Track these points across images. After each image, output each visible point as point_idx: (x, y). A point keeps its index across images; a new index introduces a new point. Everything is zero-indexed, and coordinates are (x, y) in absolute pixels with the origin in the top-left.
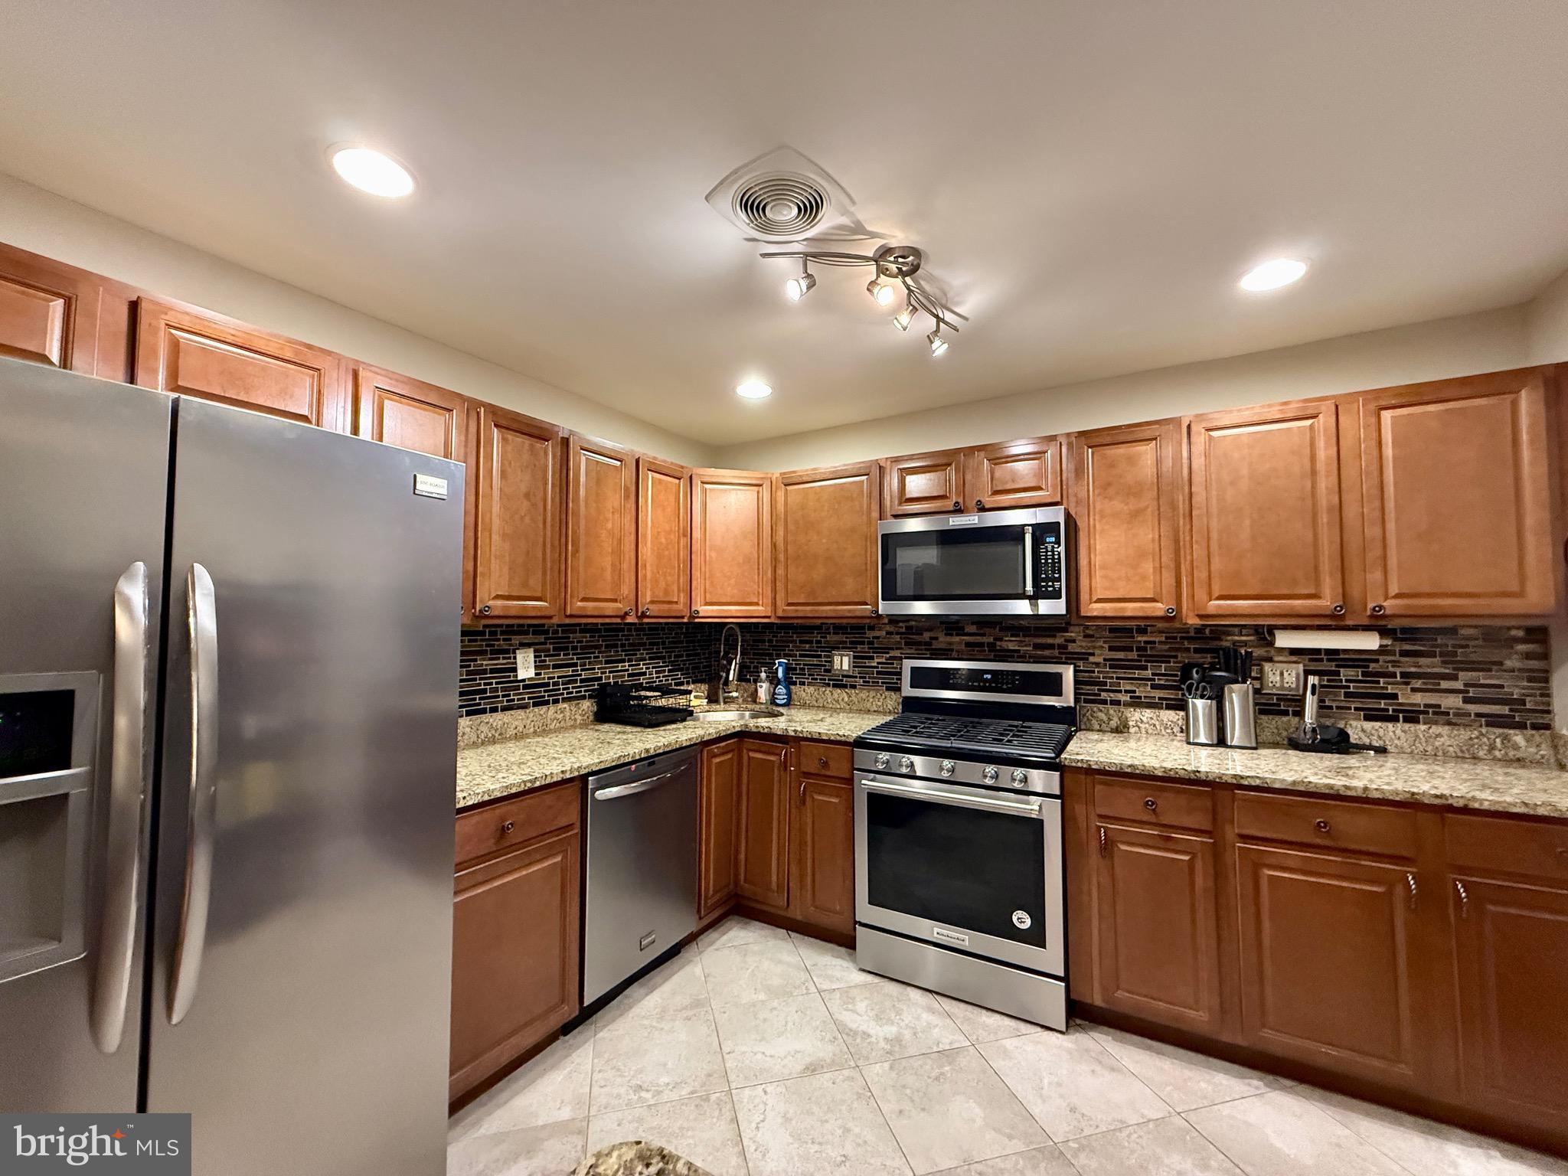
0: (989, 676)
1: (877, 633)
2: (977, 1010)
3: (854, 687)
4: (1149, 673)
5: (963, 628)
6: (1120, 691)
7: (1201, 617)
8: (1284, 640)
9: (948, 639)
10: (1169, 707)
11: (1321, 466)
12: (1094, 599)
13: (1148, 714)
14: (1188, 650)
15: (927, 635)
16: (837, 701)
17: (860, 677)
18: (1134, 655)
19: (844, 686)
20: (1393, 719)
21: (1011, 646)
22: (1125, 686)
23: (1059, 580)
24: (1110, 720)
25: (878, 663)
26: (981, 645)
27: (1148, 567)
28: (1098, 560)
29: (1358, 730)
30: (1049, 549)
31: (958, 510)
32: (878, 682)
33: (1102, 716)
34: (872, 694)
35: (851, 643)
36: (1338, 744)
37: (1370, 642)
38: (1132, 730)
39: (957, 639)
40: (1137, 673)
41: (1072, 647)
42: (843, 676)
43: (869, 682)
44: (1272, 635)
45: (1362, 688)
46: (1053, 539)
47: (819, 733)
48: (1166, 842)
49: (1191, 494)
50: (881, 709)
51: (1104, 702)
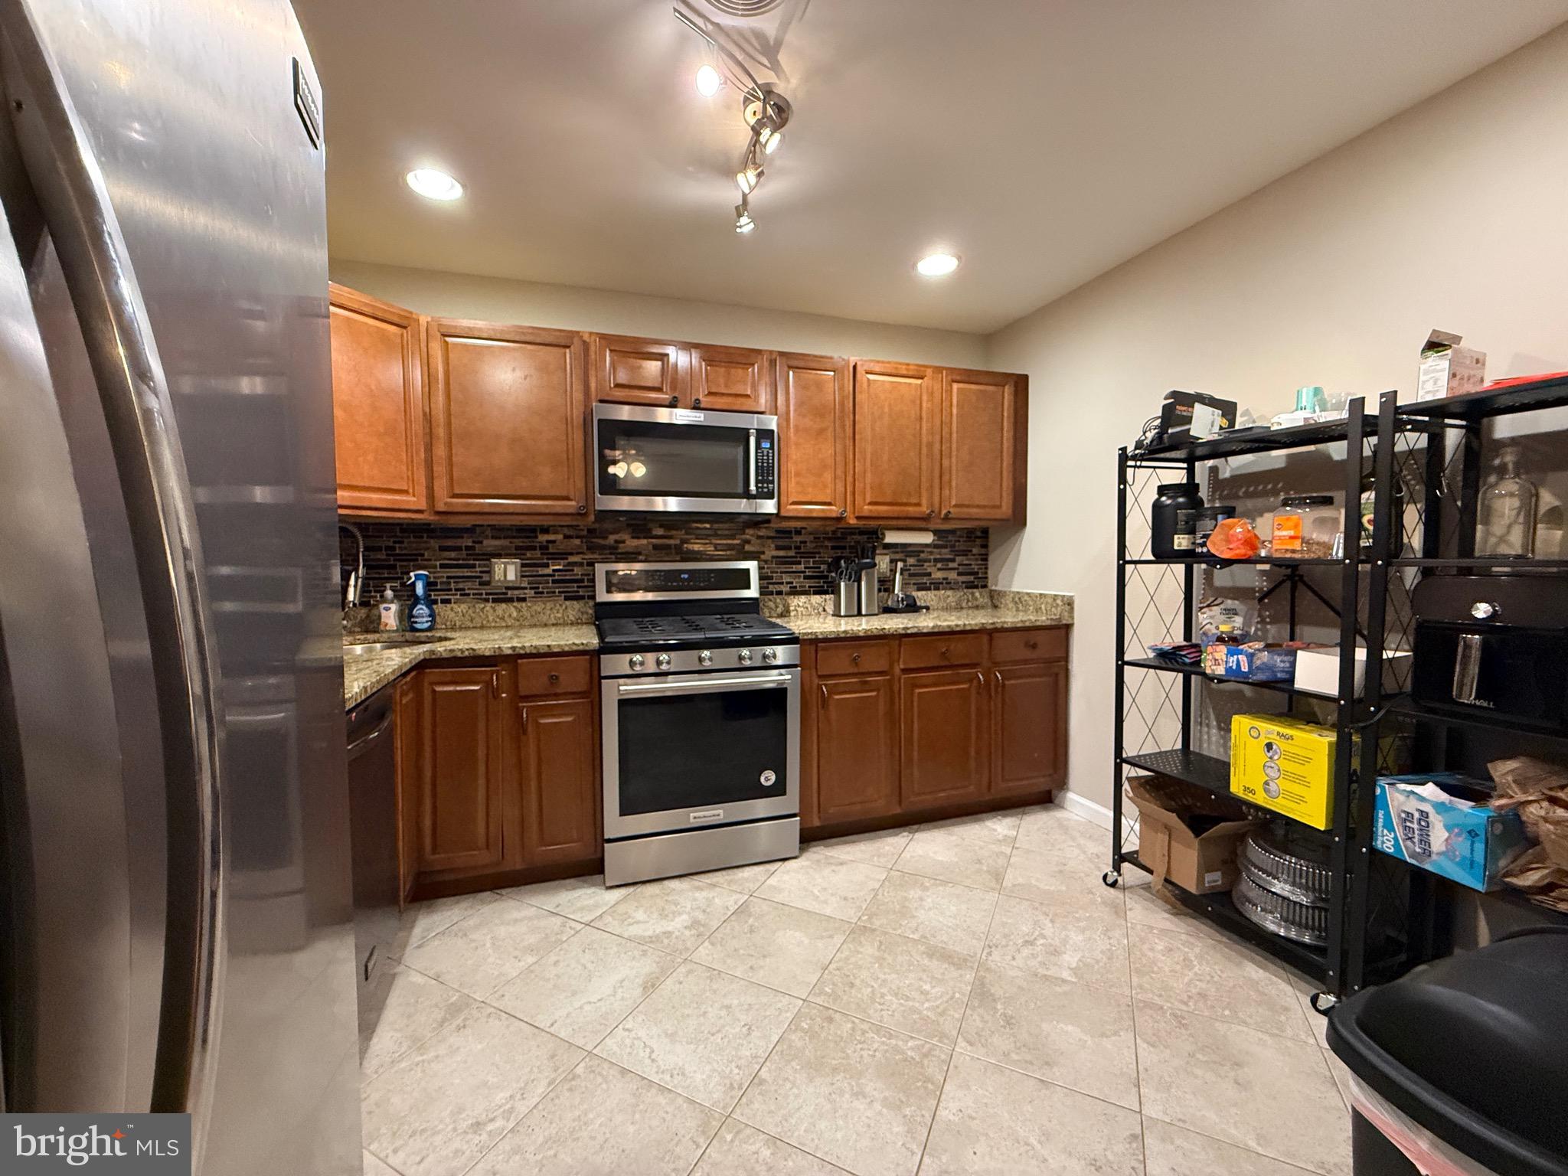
0: (686, 576)
1: (552, 537)
2: (730, 872)
3: (524, 600)
4: (801, 567)
5: (650, 530)
6: (782, 583)
7: (858, 518)
8: (891, 538)
9: (636, 542)
10: (815, 593)
11: (924, 415)
12: (790, 501)
13: (803, 599)
14: (827, 547)
15: (612, 538)
16: (503, 618)
17: (531, 588)
18: (792, 553)
19: (510, 600)
20: (929, 589)
21: (696, 547)
22: (786, 578)
23: (772, 482)
24: (777, 607)
25: (554, 570)
26: (668, 547)
27: (828, 476)
28: (792, 468)
29: (922, 597)
30: (765, 454)
31: (673, 404)
32: (554, 592)
33: (771, 604)
34: (549, 605)
35: (517, 548)
36: (912, 607)
37: (927, 538)
38: (792, 614)
39: (644, 541)
40: (795, 568)
41: (747, 548)
42: (508, 588)
43: (542, 593)
44: (883, 534)
45: (917, 570)
46: (768, 445)
47: (549, 646)
48: (864, 686)
49: (854, 421)
50: (561, 621)
51: (771, 593)
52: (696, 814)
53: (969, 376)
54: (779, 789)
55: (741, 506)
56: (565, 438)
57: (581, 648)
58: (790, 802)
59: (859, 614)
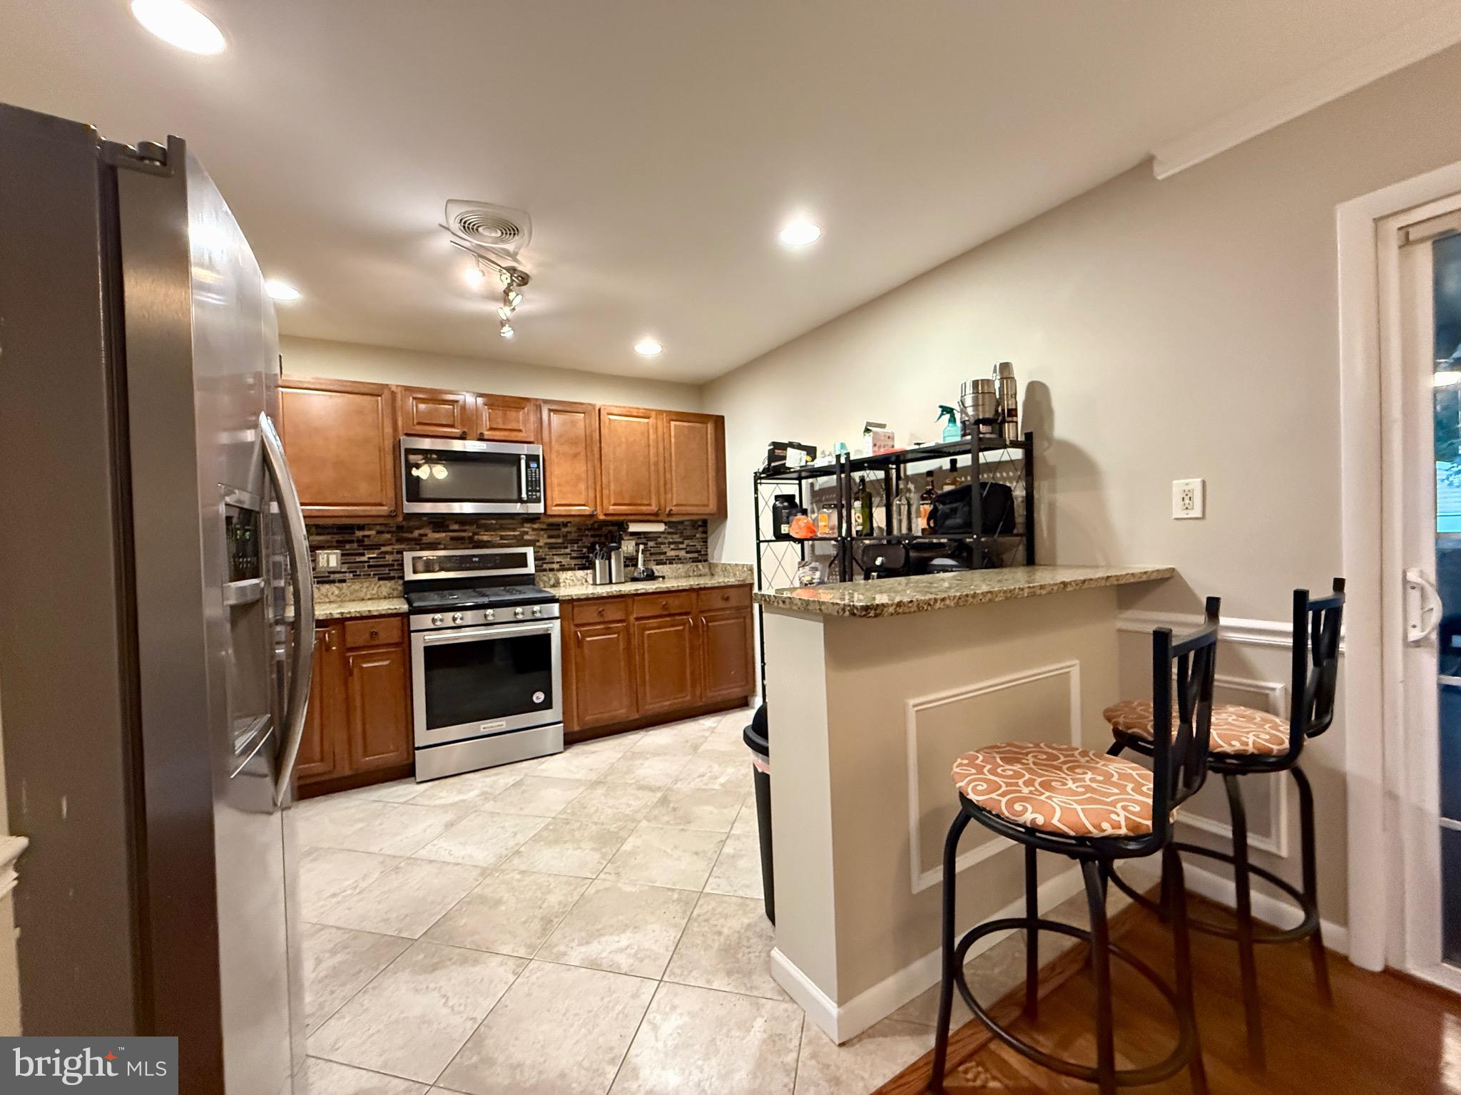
0: (477, 559)
1: (367, 533)
3: (344, 581)
4: (568, 551)
5: (448, 526)
6: (553, 563)
7: (606, 515)
8: (633, 528)
9: (437, 535)
10: (579, 569)
11: (651, 442)
12: (555, 504)
13: (570, 573)
14: (587, 535)
15: (416, 533)
16: (327, 596)
17: (350, 572)
18: (560, 541)
19: (333, 582)
20: (665, 564)
21: (485, 538)
22: (557, 559)
23: (539, 491)
24: (550, 580)
25: (369, 558)
26: (462, 538)
27: (582, 486)
28: (555, 481)
29: (658, 570)
30: (533, 471)
31: (463, 437)
32: (370, 575)
33: (545, 578)
34: (366, 585)
35: (338, 542)
36: (651, 577)
37: (660, 528)
38: (562, 585)
39: (444, 534)
40: (563, 551)
41: (526, 537)
42: (329, 572)
43: (360, 575)
44: (628, 526)
45: (657, 550)
46: (536, 465)
47: (369, 611)
48: (608, 631)
49: (600, 447)
50: (376, 596)
51: (545, 570)
52: (485, 726)
53: (681, 417)
54: (547, 704)
55: (517, 508)
56: (377, 460)
57: (394, 611)
58: (555, 714)
59: (611, 582)
